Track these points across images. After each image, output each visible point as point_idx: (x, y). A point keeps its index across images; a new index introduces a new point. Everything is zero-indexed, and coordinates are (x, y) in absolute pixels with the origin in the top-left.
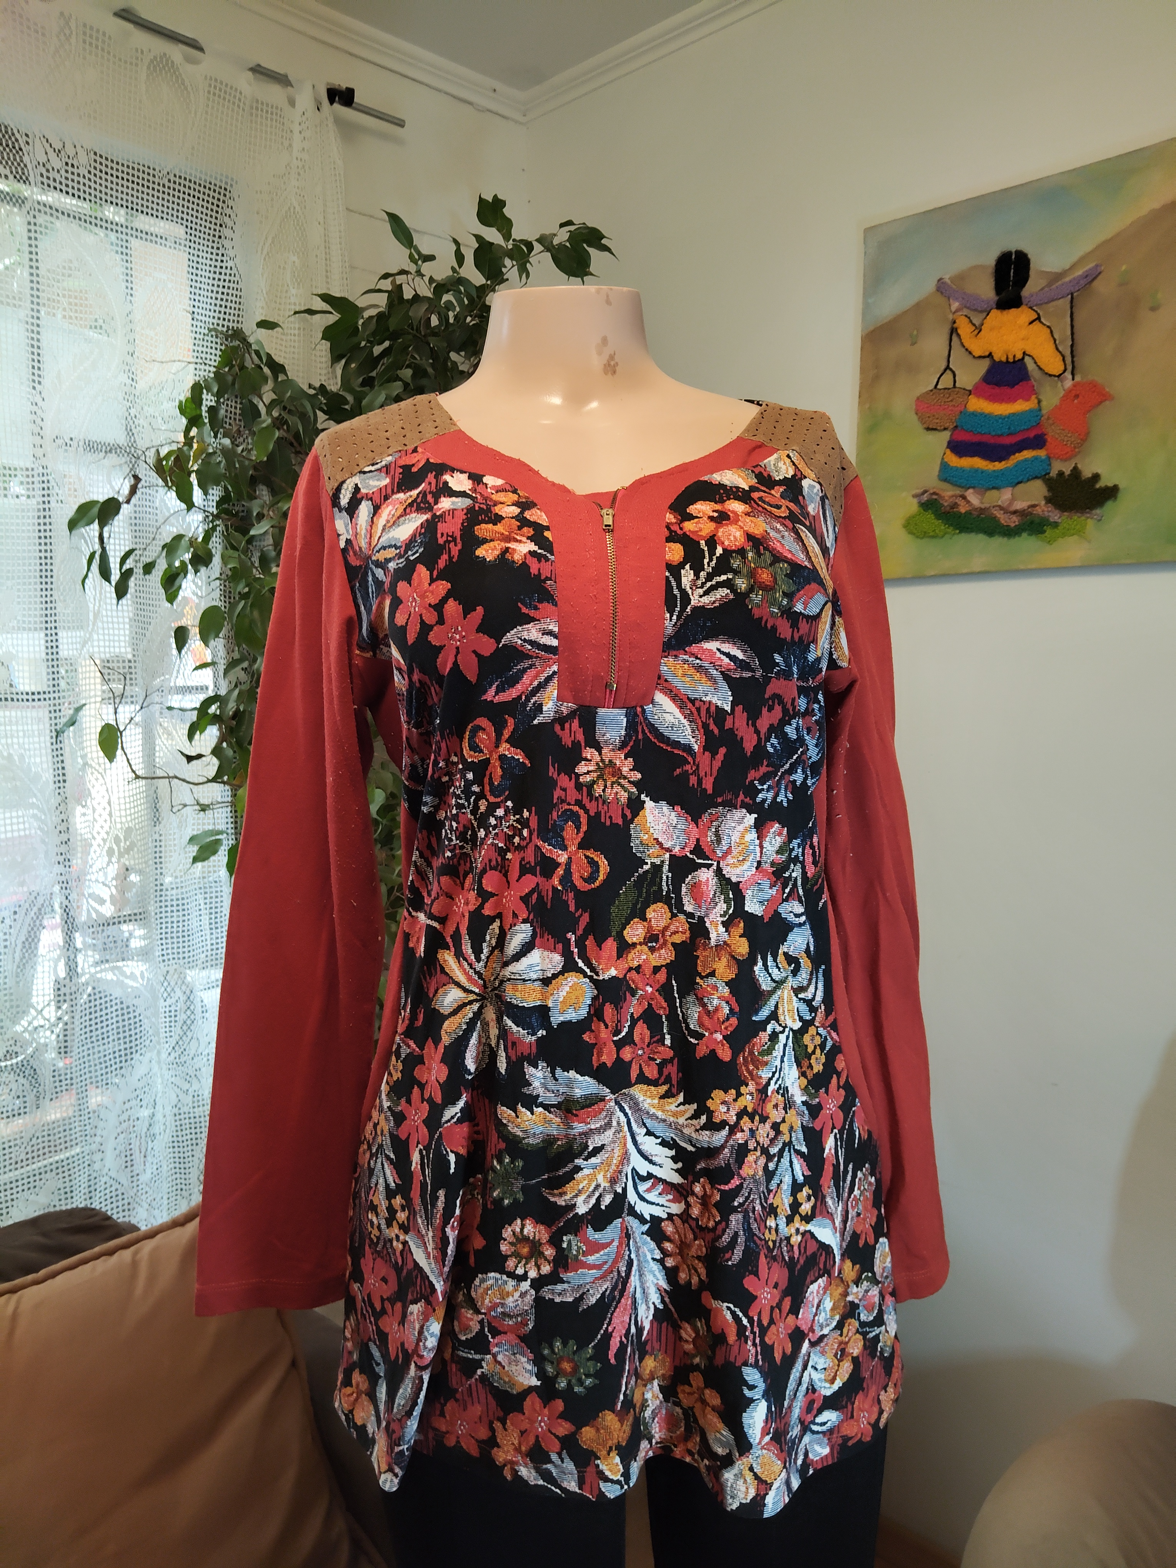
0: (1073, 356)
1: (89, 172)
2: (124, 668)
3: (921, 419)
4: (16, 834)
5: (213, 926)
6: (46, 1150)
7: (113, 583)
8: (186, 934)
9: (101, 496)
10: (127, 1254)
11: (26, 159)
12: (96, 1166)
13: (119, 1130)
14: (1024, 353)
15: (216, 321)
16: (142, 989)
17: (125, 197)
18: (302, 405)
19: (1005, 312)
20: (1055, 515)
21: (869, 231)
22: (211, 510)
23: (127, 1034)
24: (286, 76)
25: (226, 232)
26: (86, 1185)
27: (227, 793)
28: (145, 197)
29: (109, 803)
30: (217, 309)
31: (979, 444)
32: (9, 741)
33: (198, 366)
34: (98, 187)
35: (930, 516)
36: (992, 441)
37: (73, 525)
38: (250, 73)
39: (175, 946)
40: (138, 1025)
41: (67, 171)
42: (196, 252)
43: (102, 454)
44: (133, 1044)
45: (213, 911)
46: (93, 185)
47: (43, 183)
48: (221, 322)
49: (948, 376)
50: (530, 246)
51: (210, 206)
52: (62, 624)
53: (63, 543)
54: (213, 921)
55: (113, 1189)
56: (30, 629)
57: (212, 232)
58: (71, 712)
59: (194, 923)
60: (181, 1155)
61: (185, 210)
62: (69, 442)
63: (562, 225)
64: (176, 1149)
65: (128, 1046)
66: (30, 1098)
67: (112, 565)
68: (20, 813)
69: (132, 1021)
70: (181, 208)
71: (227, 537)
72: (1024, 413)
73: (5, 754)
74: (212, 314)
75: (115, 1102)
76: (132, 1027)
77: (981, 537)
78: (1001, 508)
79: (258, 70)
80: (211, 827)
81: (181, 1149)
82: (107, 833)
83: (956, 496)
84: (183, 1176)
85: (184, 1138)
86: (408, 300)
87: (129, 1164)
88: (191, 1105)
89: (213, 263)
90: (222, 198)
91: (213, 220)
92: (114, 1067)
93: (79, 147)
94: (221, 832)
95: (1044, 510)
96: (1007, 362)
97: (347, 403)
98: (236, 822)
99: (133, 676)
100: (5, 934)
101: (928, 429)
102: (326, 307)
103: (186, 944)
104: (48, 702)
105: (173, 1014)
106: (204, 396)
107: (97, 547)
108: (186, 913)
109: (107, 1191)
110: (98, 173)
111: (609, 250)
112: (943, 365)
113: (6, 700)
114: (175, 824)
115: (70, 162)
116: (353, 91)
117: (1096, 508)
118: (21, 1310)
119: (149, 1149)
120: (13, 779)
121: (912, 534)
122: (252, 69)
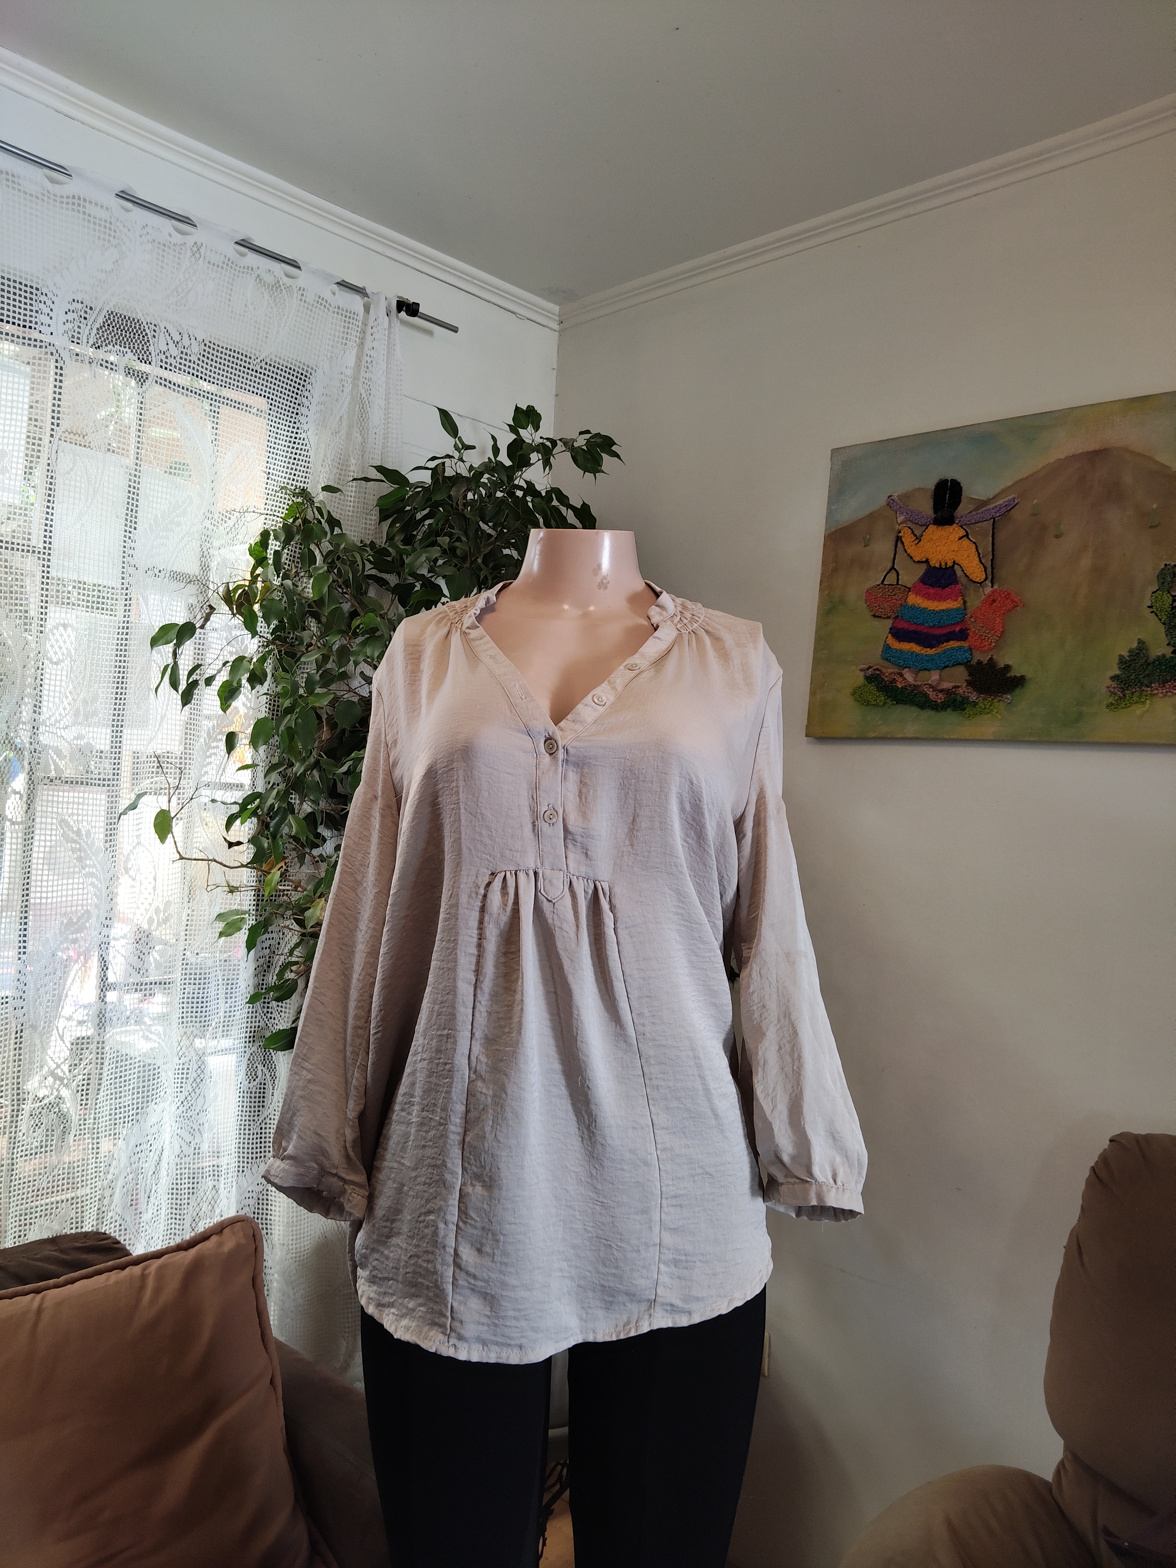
0: (993, 568)
1: (199, 359)
2: (181, 763)
3: (869, 607)
5: (228, 996)
6: (65, 1181)
7: (180, 692)
8: (205, 1000)
9: (180, 620)
10: (137, 1270)
11: (151, 348)
12: (106, 1202)
13: (129, 1170)
15: (286, 481)
16: (163, 1044)
17: (224, 379)
18: (353, 555)
19: (940, 528)
20: (973, 697)
21: (836, 452)
22: (265, 635)
24: (364, 289)
25: (303, 410)
27: (252, 879)
28: (241, 379)
29: (155, 879)
30: (289, 471)
31: (915, 632)
32: (80, 818)
33: (268, 517)
34: (204, 370)
35: (872, 688)
37: (155, 642)
38: (336, 286)
39: (194, 1010)
40: (156, 1077)
41: (181, 358)
42: (276, 425)
43: (183, 584)
44: (150, 1093)
45: (230, 982)
46: (200, 369)
47: (161, 367)
48: (290, 482)
49: (893, 575)
50: (554, 443)
51: (292, 389)
52: (128, 724)
53: (143, 656)
55: (118, 1224)
57: (291, 410)
58: (133, 797)
60: (179, 1202)
61: (272, 391)
62: (158, 573)
63: (581, 433)
64: (174, 1196)
65: (145, 1094)
66: (58, 1132)
67: (181, 677)
69: (151, 1073)
70: (268, 390)
71: (280, 661)
72: (951, 610)
73: (75, 829)
74: (284, 475)
76: (151, 1078)
77: (914, 708)
78: (931, 686)
79: (343, 284)
80: (235, 907)
81: (179, 1197)
82: (150, 904)
84: (178, 1222)
86: (449, 477)
87: (134, 1203)
88: (192, 1155)
89: (289, 434)
90: (302, 382)
91: (293, 400)
92: (130, 1113)
93: (193, 338)
94: (244, 913)
95: (965, 691)
97: (389, 555)
98: (258, 905)
99: (187, 771)
100: (55, 984)
101: (874, 616)
102: (379, 476)
103: (204, 1010)
105: (185, 1071)
106: (271, 542)
107: (170, 661)
108: (207, 981)
109: (112, 1225)
110: (205, 360)
111: (618, 456)
112: (890, 565)
113: (82, 783)
114: (206, 902)
115: (185, 351)
116: (418, 304)
117: (1007, 693)
118: (44, 1306)
119: (153, 1191)
120: (79, 850)
121: (859, 701)
122: (338, 283)
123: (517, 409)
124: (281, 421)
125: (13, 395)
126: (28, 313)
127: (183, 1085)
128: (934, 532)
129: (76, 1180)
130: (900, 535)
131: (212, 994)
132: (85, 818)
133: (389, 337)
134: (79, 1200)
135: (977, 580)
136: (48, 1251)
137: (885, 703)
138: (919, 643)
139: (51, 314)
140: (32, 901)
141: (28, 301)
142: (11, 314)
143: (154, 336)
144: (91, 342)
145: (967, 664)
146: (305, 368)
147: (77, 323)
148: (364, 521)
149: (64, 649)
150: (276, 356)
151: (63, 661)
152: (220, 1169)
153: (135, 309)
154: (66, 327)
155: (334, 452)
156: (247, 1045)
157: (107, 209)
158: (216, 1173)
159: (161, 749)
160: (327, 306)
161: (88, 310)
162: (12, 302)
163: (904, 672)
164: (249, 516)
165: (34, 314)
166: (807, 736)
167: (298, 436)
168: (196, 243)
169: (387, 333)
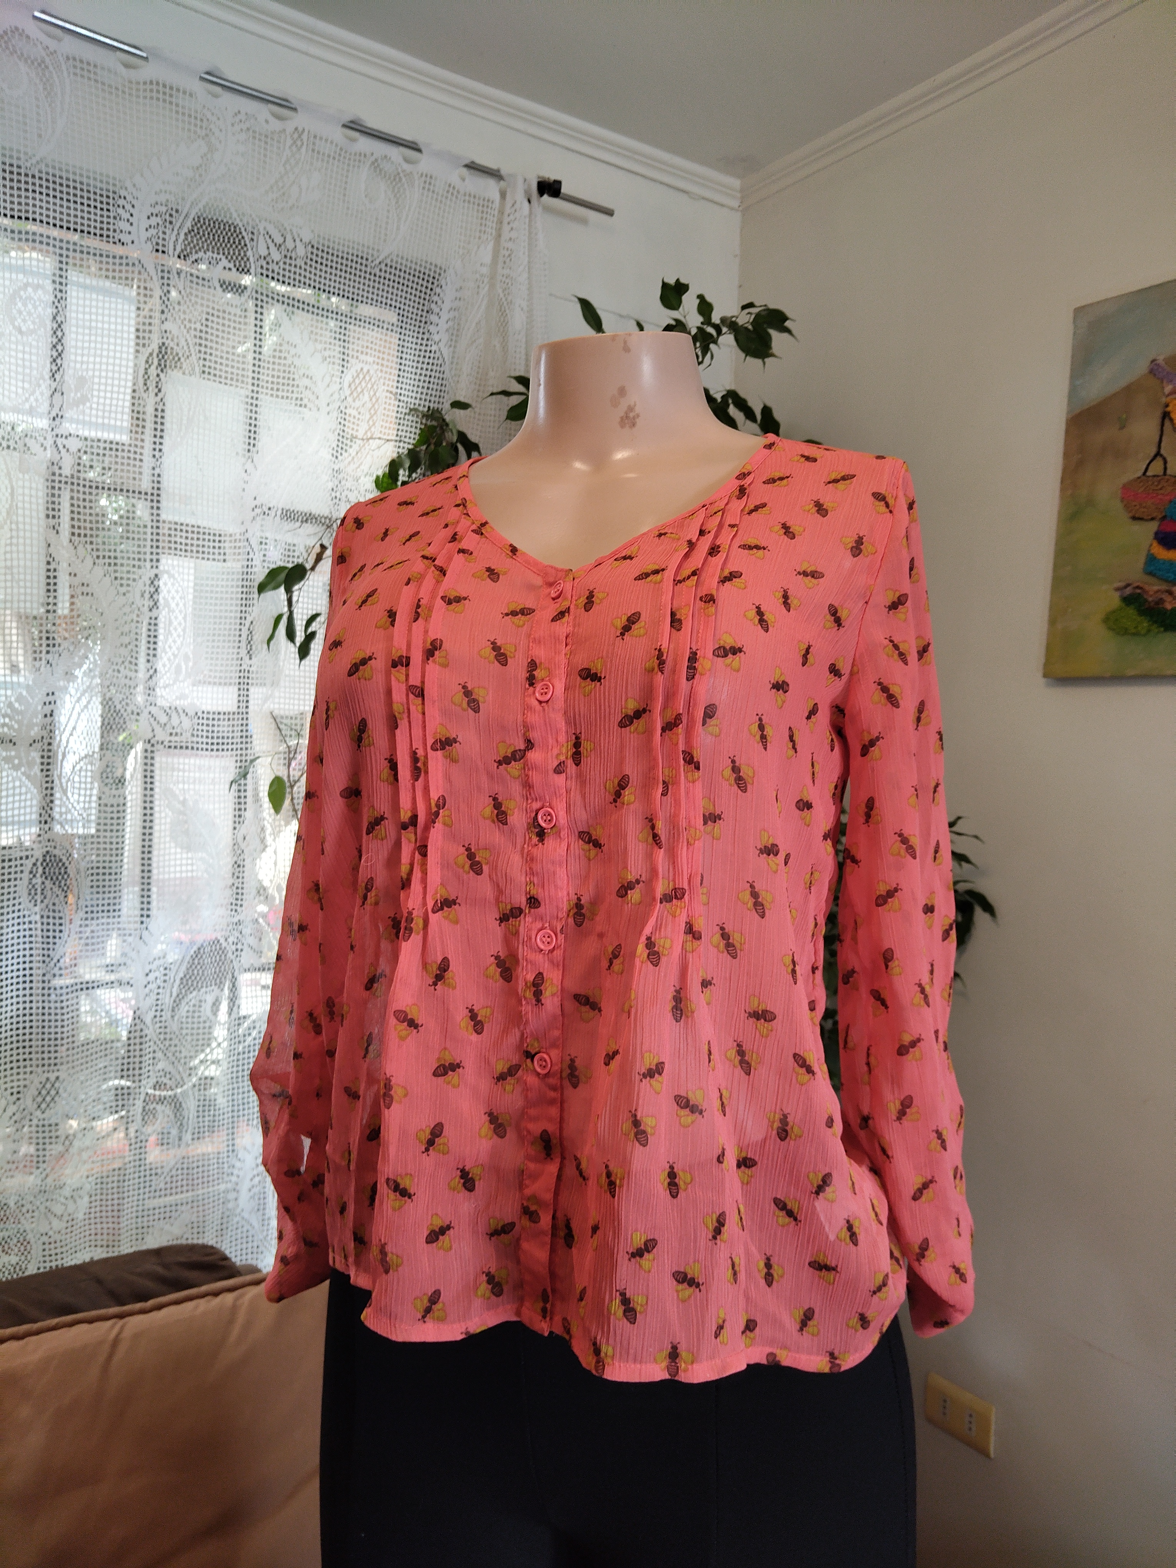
1: (306, 264)
3: (1126, 507)
4: (184, 875)
6: (185, 1182)
7: (298, 644)
9: (290, 563)
10: (229, 1298)
11: (249, 253)
12: (230, 1205)
13: (255, 1172)
15: (417, 402)
17: (337, 285)
21: (1079, 312)
24: (498, 171)
25: (433, 318)
26: (219, 1222)
28: (357, 285)
30: (420, 390)
32: (186, 786)
34: (313, 277)
35: (1131, 611)
37: (262, 588)
38: (465, 170)
41: (285, 263)
42: (402, 337)
46: (308, 275)
47: (262, 274)
48: (422, 403)
49: (1158, 463)
50: (718, 328)
51: (418, 293)
52: (253, 681)
55: (245, 1229)
56: (215, 683)
57: (419, 318)
61: (394, 297)
62: (267, 511)
63: (744, 307)
66: (174, 1129)
67: (298, 628)
68: (190, 855)
70: (390, 296)
73: (181, 798)
74: (414, 395)
75: (253, 1145)
79: (472, 167)
82: (271, 881)
83: (1162, 592)
89: (418, 347)
90: (430, 286)
91: (421, 307)
93: (298, 241)
101: (1134, 518)
102: (521, 388)
104: (234, 753)
106: (401, 472)
107: (286, 609)
109: (239, 1231)
110: (314, 264)
111: (789, 331)
112: (1154, 451)
113: (187, 748)
115: (289, 255)
116: (560, 183)
118: (123, 1334)
120: (186, 822)
121: (1113, 630)
122: (466, 166)
123: (665, 286)
124: (407, 332)
125: (91, 313)
126: (105, 220)
129: (195, 1182)
130: (1169, 409)
132: (192, 786)
133: (530, 226)
134: (201, 1203)
136: (151, 1265)
137: (1149, 631)
139: (131, 219)
141: (105, 207)
142: (86, 222)
143: (252, 240)
144: (178, 249)
146: (433, 268)
147: (161, 229)
150: (398, 256)
153: (229, 209)
154: (149, 234)
155: (470, 366)
157: (191, 95)
160: (456, 193)
161: (174, 213)
162: (86, 208)
164: (374, 444)
165: (112, 220)
166: (1045, 676)
167: (428, 349)
168: (296, 129)
169: (527, 220)
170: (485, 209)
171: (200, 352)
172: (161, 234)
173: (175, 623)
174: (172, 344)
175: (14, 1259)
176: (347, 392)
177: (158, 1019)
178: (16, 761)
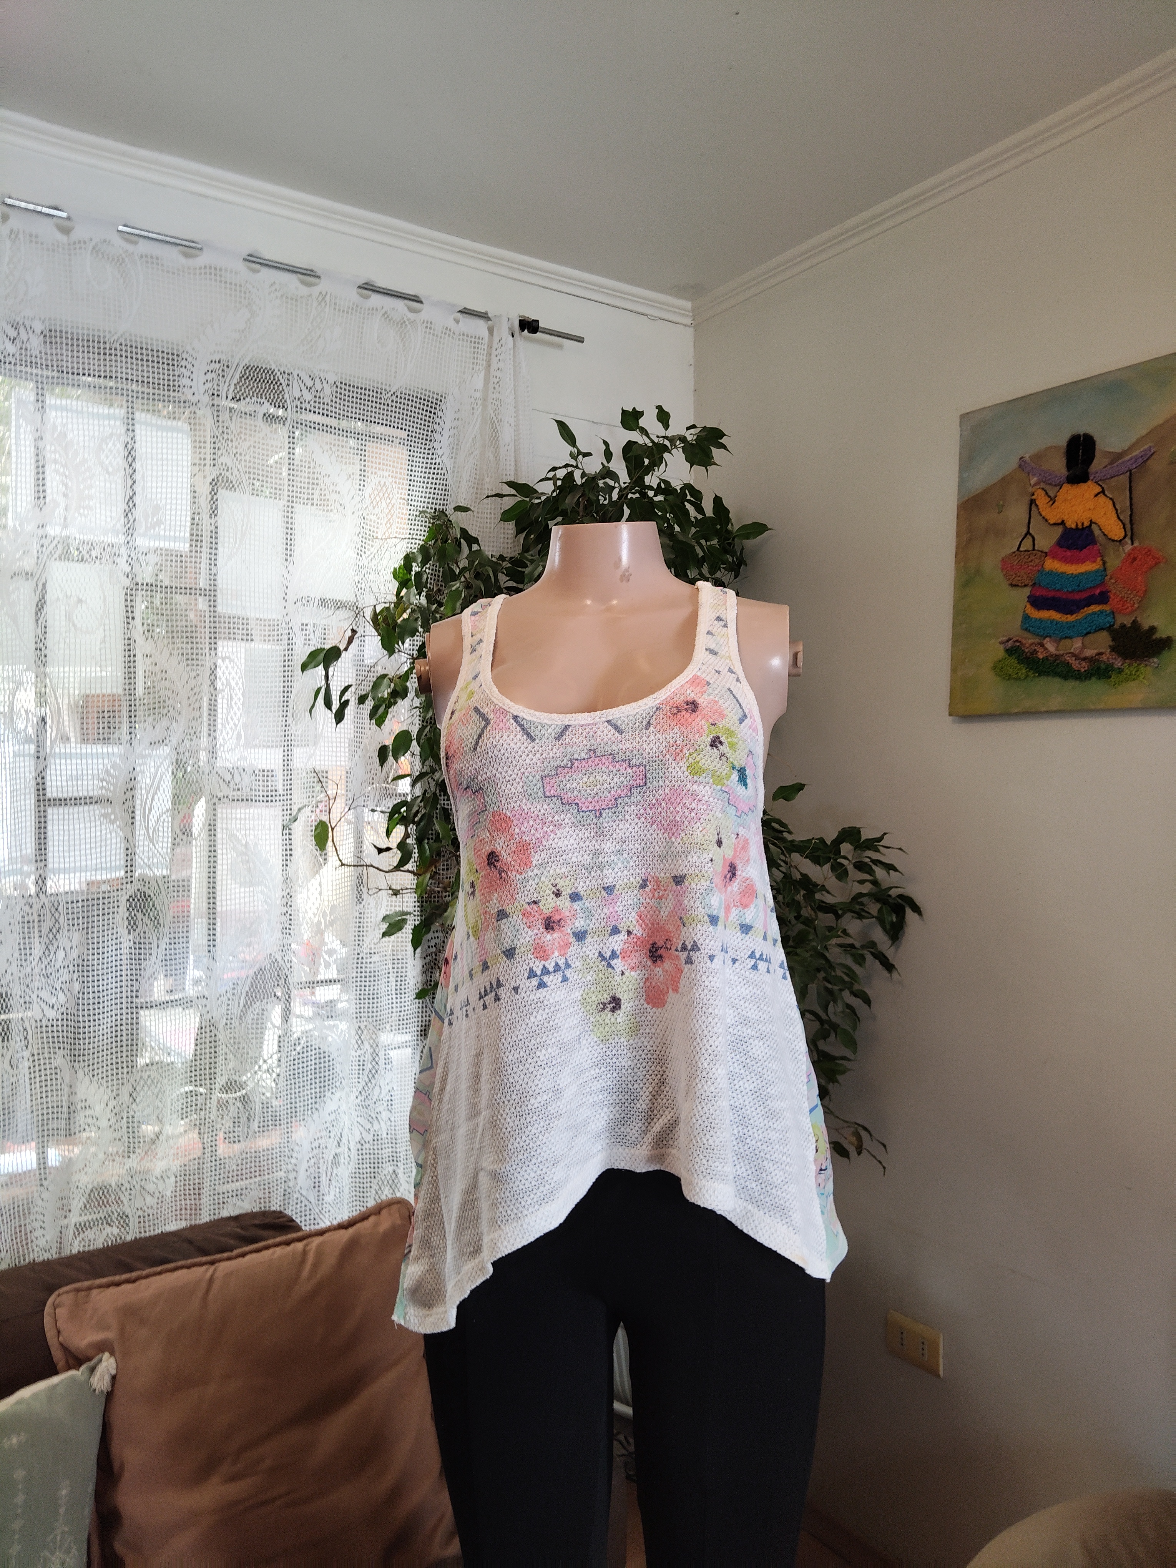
0: (1132, 524)
1: (332, 401)
3: (1006, 576)
5: (398, 992)
7: (334, 711)
8: (375, 996)
9: (327, 645)
10: (299, 1246)
11: (286, 396)
12: (291, 1184)
13: (311, 1155)
14: (1091, 521)
15: (426, 505)
16: (336, 1038)
18: (487, 570)
19: (1075, 486)
20: (1118, 663)
21: (964, 417)
23: (322, 1075)
24: (486, 313)
25: (437, 436)
26: (282, 1198)
28: (373, 415)
29: (320, 885)
30: (427, 495)
31: (1053, 599)
32: (247, 832)
33: (410, 541)
34: (337, 410)
35: (1013, 661)
36: (1064, 597)
37: (304, 667)
38: (459, 314)
39: (366, 1006)
40: (331, 1069)
41: (315, 402)
42: (411, 453)
43: (333, 609)
44: (326, 1084)
45: (399, 979)
48: (430, 505)
49: (1029, 540)
50: (672, 440)
51: (423, 417)
52: (296, 743)
54: (398, 988)
56: (268, 746)
57: (425, 437)
59: (383, 988)
60: (361, 1185)
61: (404, 422)
63: (688, 428)
64: (358, 1180)
65: (322, 1085)
66: (243, 1119)
67: (334, 697)
68: (251, 889)
69: (326, 1065)
70: (401, 421)
72: (1090, 572)
73: (244, 842)
74: (423, 500)
76: (327, 1069)
77: (1057, 680)
78: (1073, 655)
79: (465, 312)
80: (400, 909)
81: (361, 1180)
82: (317, 909)
85: (365, 1171)
87: (317, 1185)
88: (371, 1142)
89: (425, 460)
90: (433, 410)
91: (426, 428)
92: (310, 1102)
93: (325, 382)
94: (408, 914)
95: (1108, 657)
96: (1077, 528)
97: (525, 566)
98: (422, 906)
101: (1012, 585)
102: (512, 491)
103: (375, 1006)
104: (282, 803)
105: (361, 1063)
106: (414, 564)
107: (324, 682)
108: (376, 979)
109: (298, 1206)
110: (338, 400)
111: (724, 447)
112: (1025, 530)
113: (247, 800)
114: (372, 905)
115: (318, 395)
116: (538, 321)
117: (1153, 657)
118: (216, 1276)
119: (334, 1175)
120: (248, 862)
121: (1000, 676)
122: (460, 311)
123: (624, 412)
124: (416, 449)
126: (172, 378)
127: (361, 1076)
128: (1069, 492)
131: (383, 990)
132: (252, 832)
133: (514, 356)
135: (1116, 538)
136: (231, 1228)
137: (1027, 676)
138: (1059, 610)
139: (192, 376)
140: (218, 909)
141: (171, 368)
142: (156, 380)
143: (288, 385)
144: (230, 397)
145: (1110, 629)
146: (435, 396)
147: (216, 382)
148: (502, 536)
149: (223, 679)
150: (406, 389)
151: (223, 690)
152: (398, 1155)
153: (269, 362)
154: (206, 387)
155: (469, 473)
156: (419, 1038)
157: (236, 273)
158: (395, 1159)
159: (320, 765)
160: (451, 334)
161: (225, 368)
162: (156, 370)
163: (1045, 642)
164: (391, 542)
165: (177, 378)
166: (950, 715)
167: (433, 461)
168: (321, 293)
169: (512, 352)
170: (477, 345)
171: (249, 478)
172: (215, 386)
173: (235, 699)
174: (227, 474)
175: (116, 1231)
176: (368, 502)
177: (228, 1026)
178: (113, 817)
